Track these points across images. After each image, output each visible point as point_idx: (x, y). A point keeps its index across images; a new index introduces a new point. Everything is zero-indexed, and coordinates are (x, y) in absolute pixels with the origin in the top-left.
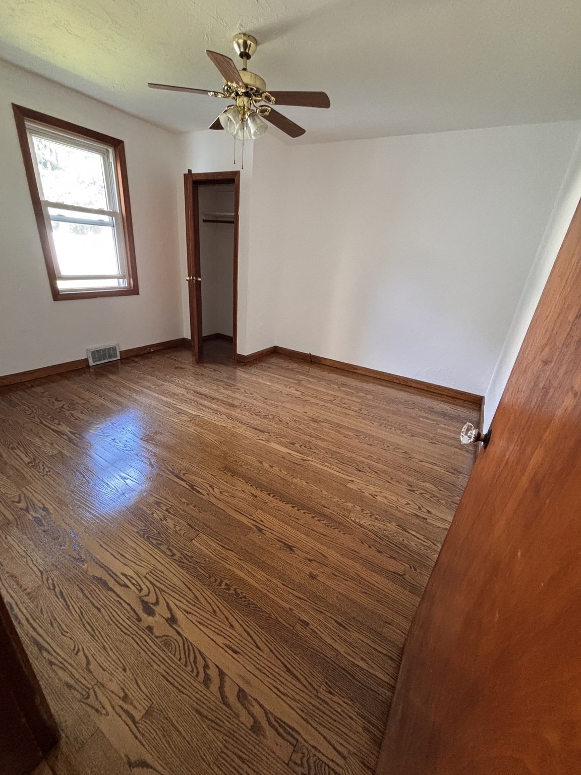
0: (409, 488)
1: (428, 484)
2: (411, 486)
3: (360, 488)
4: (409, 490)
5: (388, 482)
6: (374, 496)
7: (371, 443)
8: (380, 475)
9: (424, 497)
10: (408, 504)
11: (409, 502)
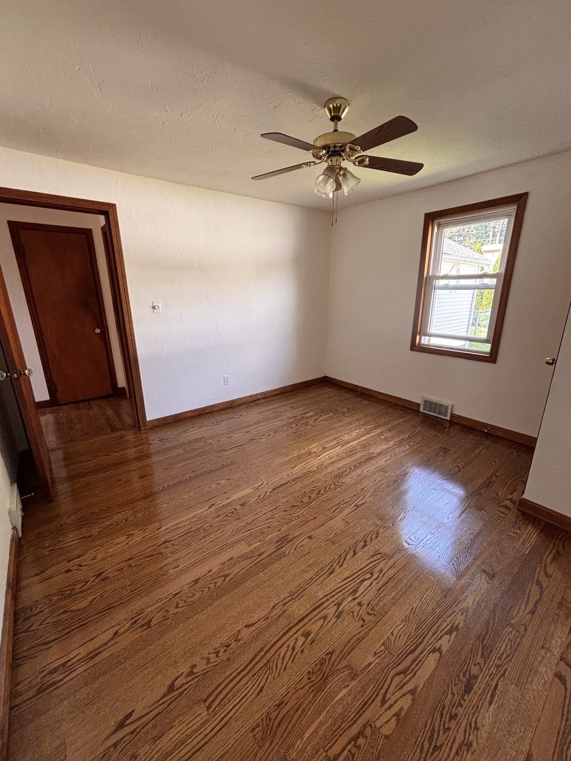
0: (104, 574)
1: (85, 603)
2: (104, 580)
3: (146, 530)
4: (103, 572)
5: (129, 559)
6: (129, 536)
7: (199, 585)
8: (145, 557)
9: (80, 581)
10: (94, 558)
11: (94, 561)
